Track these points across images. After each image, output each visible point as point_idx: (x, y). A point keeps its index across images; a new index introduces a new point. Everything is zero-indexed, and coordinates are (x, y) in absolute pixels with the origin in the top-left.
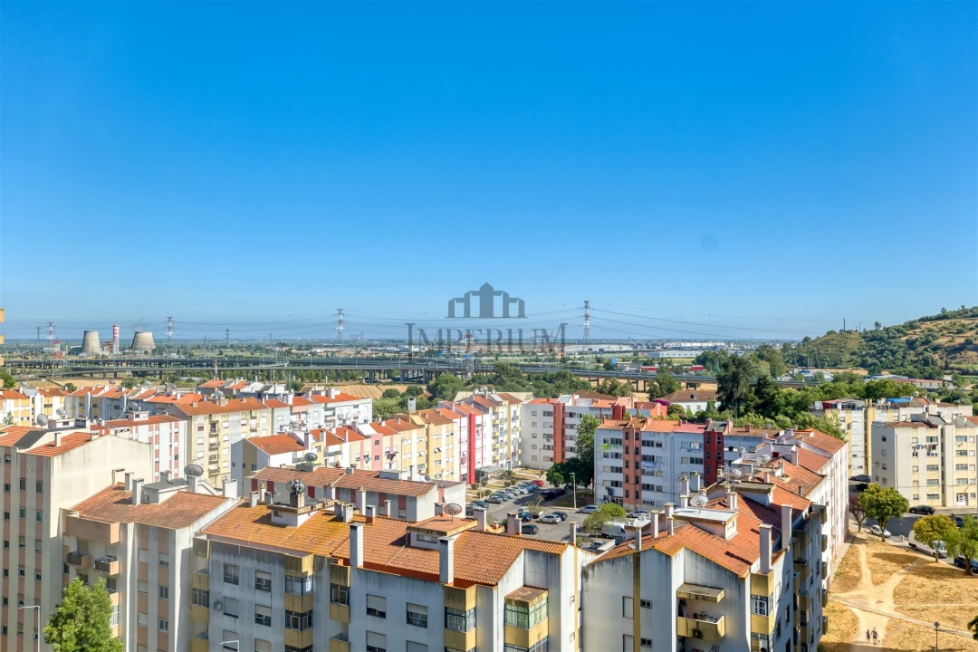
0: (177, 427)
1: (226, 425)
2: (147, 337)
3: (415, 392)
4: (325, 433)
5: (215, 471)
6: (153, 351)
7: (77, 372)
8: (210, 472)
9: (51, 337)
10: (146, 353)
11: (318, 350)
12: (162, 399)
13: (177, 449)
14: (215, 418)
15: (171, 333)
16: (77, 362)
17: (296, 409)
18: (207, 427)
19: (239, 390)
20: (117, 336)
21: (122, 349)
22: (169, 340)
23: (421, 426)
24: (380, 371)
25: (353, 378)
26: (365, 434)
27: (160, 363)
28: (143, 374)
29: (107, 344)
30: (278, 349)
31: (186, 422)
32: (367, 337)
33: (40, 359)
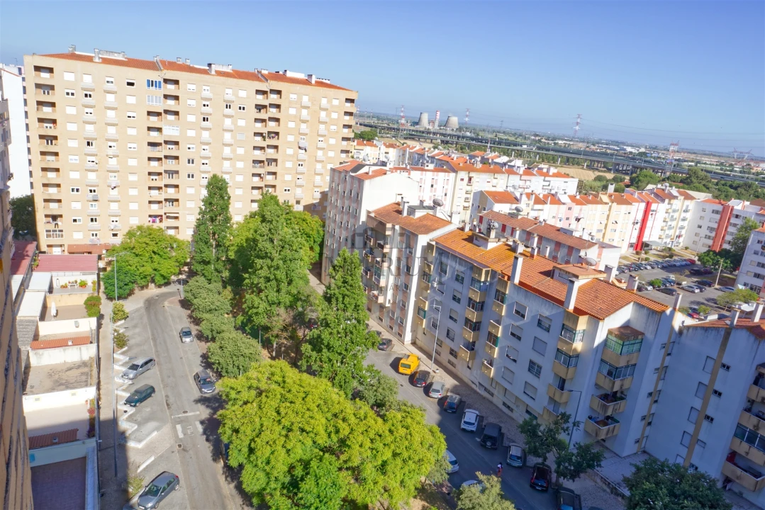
0: (448, 176)
1: (477, 180)
2: (454, 121)
3: (619, 180)
4: (534, 196)
5: (466, 207)
6: (457, 129)
7: (411, 137)
8: (464, 207)
9: (402, 114)
10: (453, 130)
11: (560, 142)
12: (446, 158)
13: (447, 189)
14: (472, 174)
15: (467, 119)
16: (413, 131)
17: (523, 177)
18: (466, 179)
19: (493, 160)
20: (438, 117)
21: (440, 126)
22: (466, 123)
23: (606, 203)
24: (598, 162)
25: (578, 164)
26: (563, 201)
27: (459, 137)
28: (447, 142)
29: (431, 122)
30: (533, 137)
31: (454, 174)
32: (596, 138)
33: (395, 126)
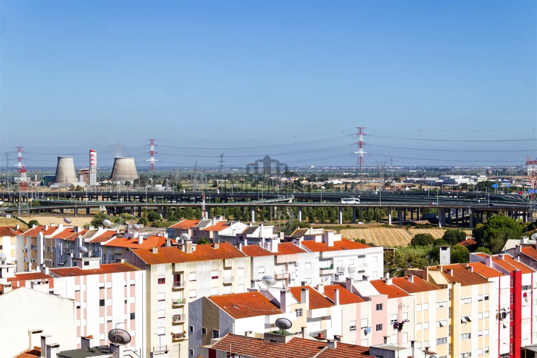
0: (133, 278)
1: (193, 277)
2: (128, 165)
3: (455, 239)
4: (307, 292)
5: (179, 336)
6: (136, 181)
7: (45, 207)
8: (174, 336)
9: (20, 165)
10: (127, 184)
11: (336, 182)
12: (122, 243)
13: (133, 305)
14: (179, 267)
15: (153, 160)
16: (47, 195)
17: (282, 259)
18: (170, 279)
19: (216, 232)
20: (94, 162)
21: (100, 179)
22: (152, 167)
23: (443, 287)
24: (412, 210)
25: (377, 218)
26: (363, 294)
27: (142, 196)
28: (120, 210)
29: (82, 173)
30: (284, 179)
31: (144, 272)
32: (398, 165)
33: (9, 190)
